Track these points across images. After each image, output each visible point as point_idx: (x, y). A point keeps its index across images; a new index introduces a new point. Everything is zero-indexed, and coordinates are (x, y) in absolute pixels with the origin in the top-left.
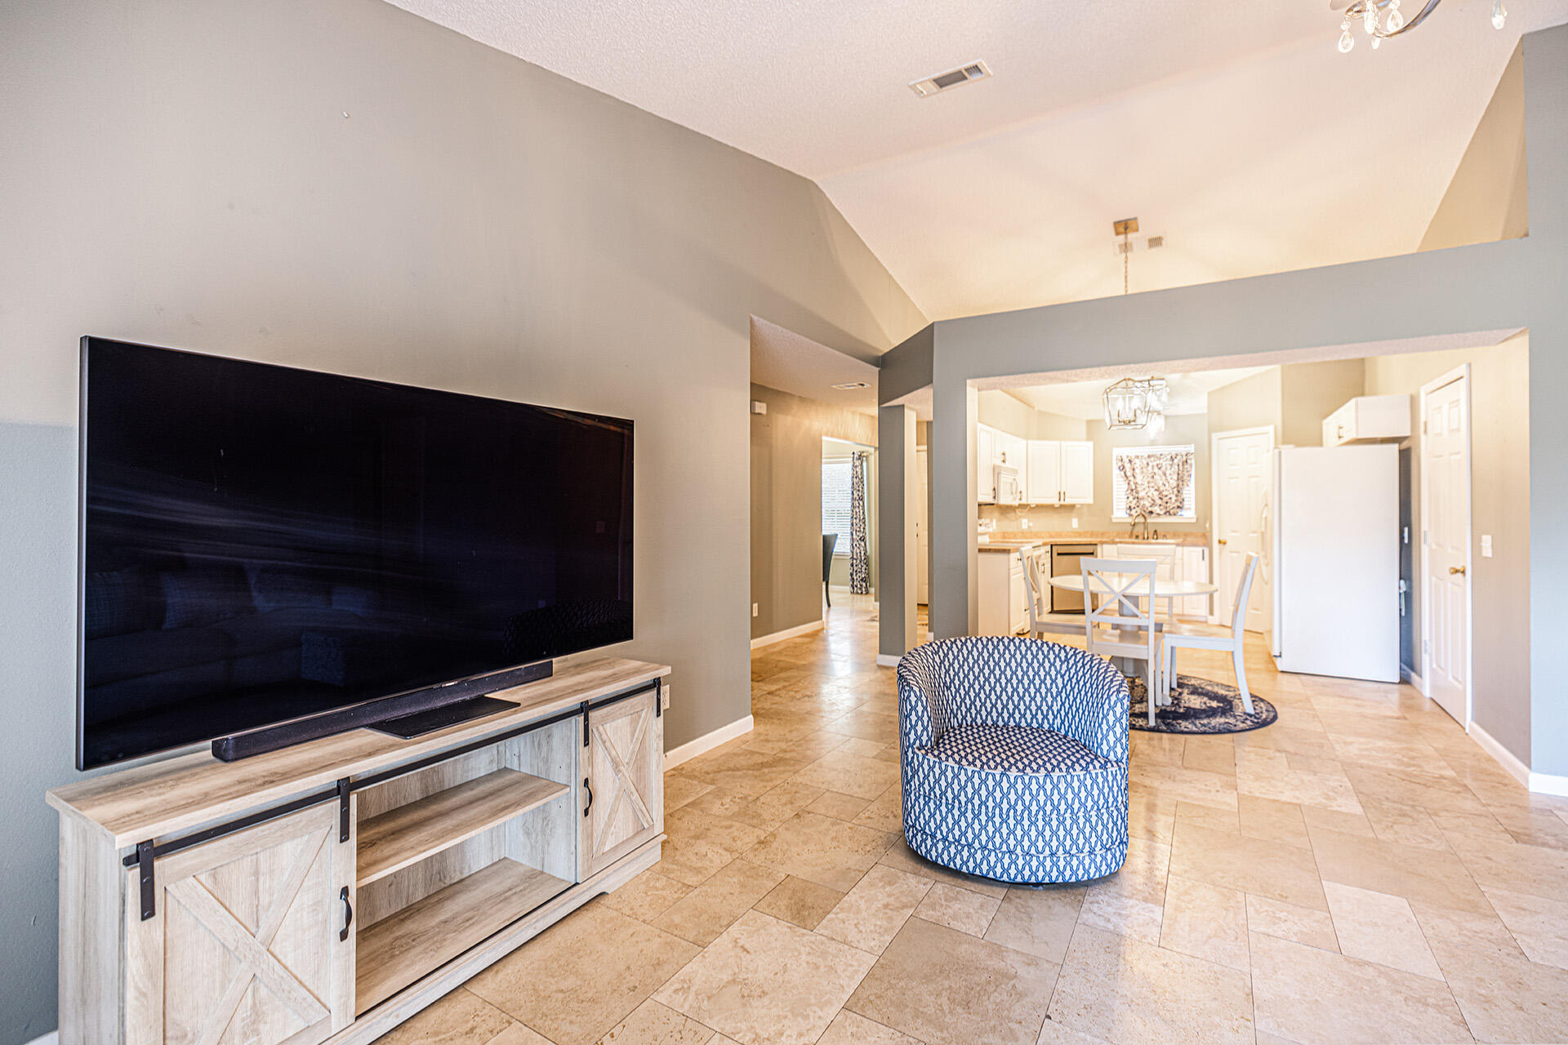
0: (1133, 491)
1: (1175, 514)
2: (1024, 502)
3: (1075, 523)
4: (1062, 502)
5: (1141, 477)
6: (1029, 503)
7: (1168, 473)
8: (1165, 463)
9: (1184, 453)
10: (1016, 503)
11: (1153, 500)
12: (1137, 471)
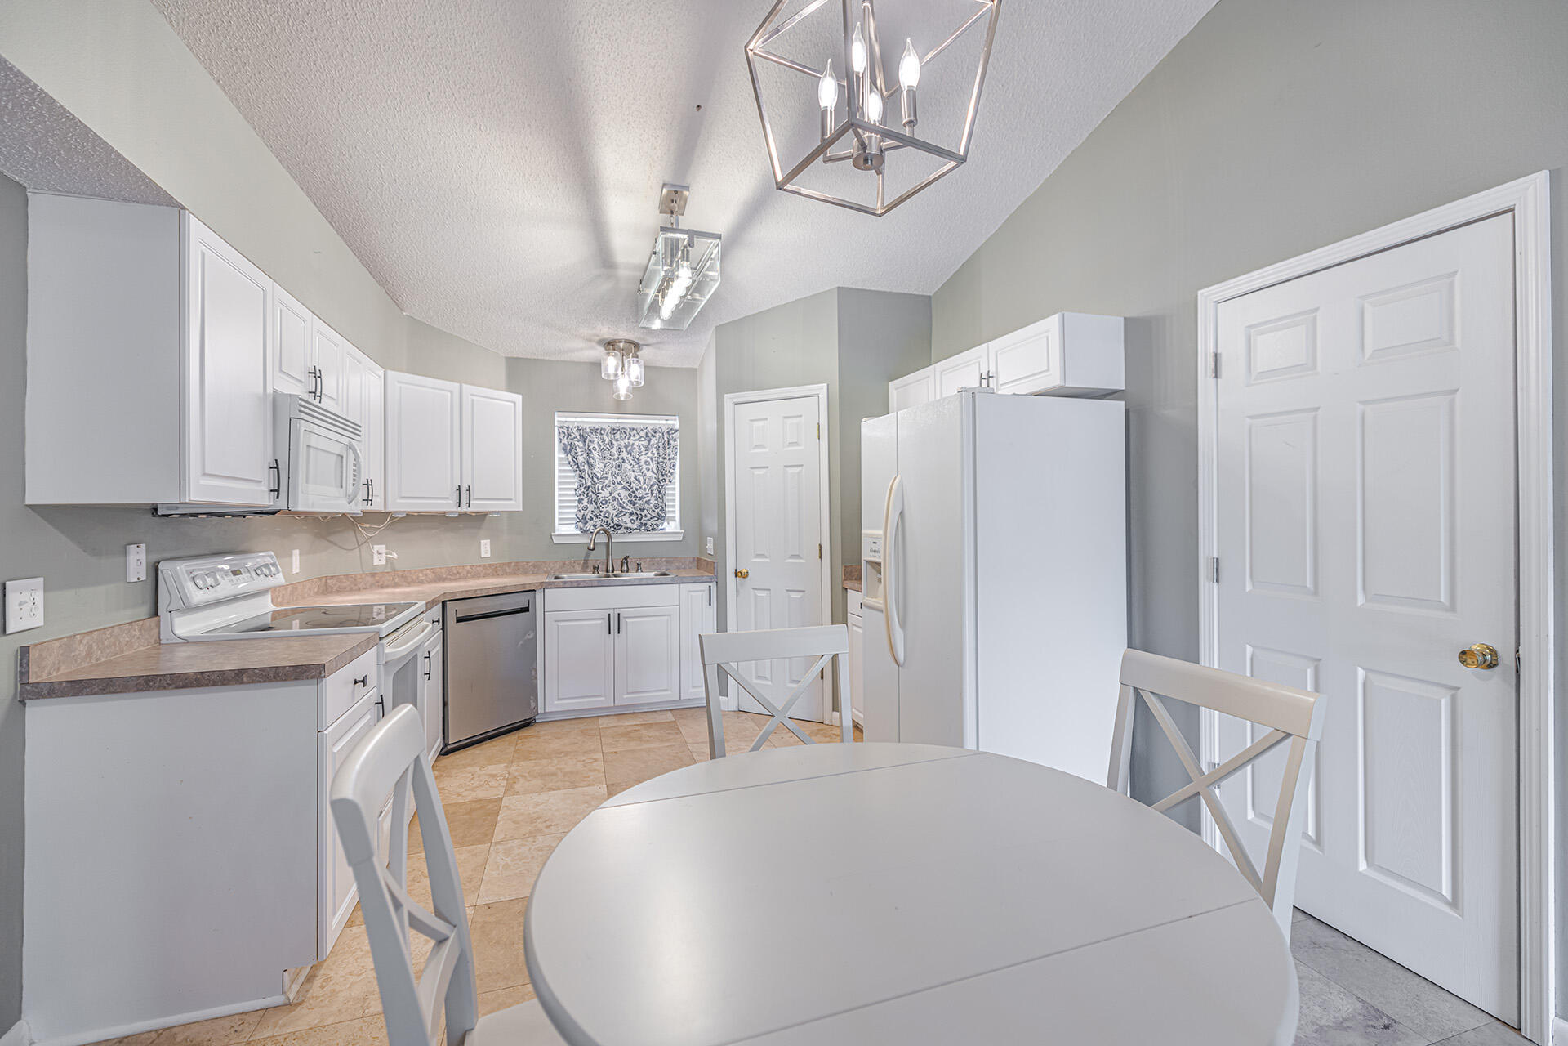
0: (588, 489)
1: (653, 529)
2: (377, 505)
3: (486, 548)
4: (464, 508)
5: (602, 466)
6: (389, 509)
7: (643, 459)
8: (637, 444)
9: (665, 430)
10: (357, 508)
11: (621, 505)
12: (595, 454)
